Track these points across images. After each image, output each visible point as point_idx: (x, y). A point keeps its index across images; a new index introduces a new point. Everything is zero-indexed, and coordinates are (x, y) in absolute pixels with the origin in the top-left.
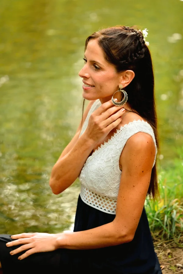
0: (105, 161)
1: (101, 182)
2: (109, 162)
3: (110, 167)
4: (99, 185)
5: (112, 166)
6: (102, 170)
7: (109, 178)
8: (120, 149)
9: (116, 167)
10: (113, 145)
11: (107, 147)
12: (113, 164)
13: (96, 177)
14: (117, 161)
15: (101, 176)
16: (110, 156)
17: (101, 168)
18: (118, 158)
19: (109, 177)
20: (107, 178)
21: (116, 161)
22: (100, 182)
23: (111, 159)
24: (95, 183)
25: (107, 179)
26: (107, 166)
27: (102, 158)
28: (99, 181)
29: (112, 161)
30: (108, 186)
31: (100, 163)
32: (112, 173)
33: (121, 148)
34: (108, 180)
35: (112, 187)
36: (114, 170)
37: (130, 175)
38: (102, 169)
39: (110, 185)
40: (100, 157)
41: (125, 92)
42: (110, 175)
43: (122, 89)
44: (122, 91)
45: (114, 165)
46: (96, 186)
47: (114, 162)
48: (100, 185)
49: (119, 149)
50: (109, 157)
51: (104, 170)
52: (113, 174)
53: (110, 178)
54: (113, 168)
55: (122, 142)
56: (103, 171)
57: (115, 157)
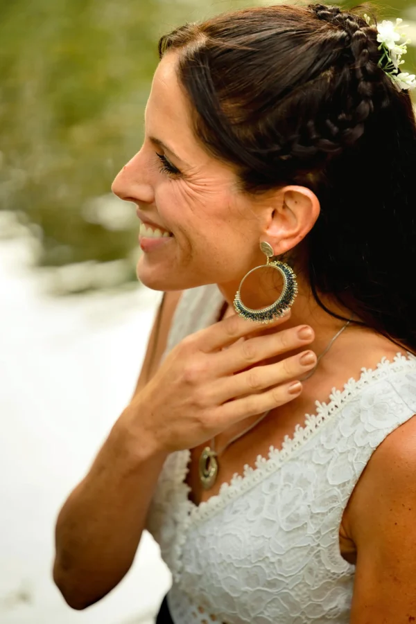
0: (281, 529)
1: (269, 603)
2: (301, 532)
3: (305, 552)
4: (262, 613)
5: (312, 550)
6: (273, 563)
7: (300, 590)
8: (344, 484)
9: (326, 551)
10: (311, 467)
11: (283, 472)
12: (317, 541)
13: (248, 585)
14: (333, 530)
15: (272, 584)
16: (303, 510)
17: (269, 555)
18: (335, 517)
19: (301, 586)
20: (292, 589)
21: (327, 527)
22: (263, 604)
23: (307, 520)
24: (245, 605)
25: (293, 593)
26: (293, 548)
27: (265, 514)
28: (260, 600)
29: (311, 530)
30: (298, 615)
31: (263, 536)
32: (311, 571)
33: (348, 482)
34: (298, 595)
35: (309, 619)
36: (320, 562)
37: (395, 579)
38: (272, 560)
39: (303, 613)
40: (258, 511)
41: (285, 266)
42: (303, 579)
43: (274, 259)
44: (275, 264)
45: (318, 545)
46: (249, 616)
47: (319, 532)
48: (266, 613)
49: (339, 486)
50: (298, 516)
51: (279, 561)
52: (317, 576)
53: (305, 590)
54: (317, 556)
55: (351, 458)
56: (276, 565)
57: (323, 514)
